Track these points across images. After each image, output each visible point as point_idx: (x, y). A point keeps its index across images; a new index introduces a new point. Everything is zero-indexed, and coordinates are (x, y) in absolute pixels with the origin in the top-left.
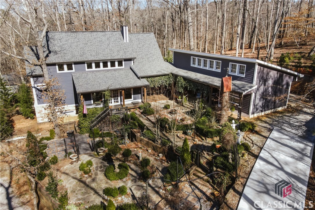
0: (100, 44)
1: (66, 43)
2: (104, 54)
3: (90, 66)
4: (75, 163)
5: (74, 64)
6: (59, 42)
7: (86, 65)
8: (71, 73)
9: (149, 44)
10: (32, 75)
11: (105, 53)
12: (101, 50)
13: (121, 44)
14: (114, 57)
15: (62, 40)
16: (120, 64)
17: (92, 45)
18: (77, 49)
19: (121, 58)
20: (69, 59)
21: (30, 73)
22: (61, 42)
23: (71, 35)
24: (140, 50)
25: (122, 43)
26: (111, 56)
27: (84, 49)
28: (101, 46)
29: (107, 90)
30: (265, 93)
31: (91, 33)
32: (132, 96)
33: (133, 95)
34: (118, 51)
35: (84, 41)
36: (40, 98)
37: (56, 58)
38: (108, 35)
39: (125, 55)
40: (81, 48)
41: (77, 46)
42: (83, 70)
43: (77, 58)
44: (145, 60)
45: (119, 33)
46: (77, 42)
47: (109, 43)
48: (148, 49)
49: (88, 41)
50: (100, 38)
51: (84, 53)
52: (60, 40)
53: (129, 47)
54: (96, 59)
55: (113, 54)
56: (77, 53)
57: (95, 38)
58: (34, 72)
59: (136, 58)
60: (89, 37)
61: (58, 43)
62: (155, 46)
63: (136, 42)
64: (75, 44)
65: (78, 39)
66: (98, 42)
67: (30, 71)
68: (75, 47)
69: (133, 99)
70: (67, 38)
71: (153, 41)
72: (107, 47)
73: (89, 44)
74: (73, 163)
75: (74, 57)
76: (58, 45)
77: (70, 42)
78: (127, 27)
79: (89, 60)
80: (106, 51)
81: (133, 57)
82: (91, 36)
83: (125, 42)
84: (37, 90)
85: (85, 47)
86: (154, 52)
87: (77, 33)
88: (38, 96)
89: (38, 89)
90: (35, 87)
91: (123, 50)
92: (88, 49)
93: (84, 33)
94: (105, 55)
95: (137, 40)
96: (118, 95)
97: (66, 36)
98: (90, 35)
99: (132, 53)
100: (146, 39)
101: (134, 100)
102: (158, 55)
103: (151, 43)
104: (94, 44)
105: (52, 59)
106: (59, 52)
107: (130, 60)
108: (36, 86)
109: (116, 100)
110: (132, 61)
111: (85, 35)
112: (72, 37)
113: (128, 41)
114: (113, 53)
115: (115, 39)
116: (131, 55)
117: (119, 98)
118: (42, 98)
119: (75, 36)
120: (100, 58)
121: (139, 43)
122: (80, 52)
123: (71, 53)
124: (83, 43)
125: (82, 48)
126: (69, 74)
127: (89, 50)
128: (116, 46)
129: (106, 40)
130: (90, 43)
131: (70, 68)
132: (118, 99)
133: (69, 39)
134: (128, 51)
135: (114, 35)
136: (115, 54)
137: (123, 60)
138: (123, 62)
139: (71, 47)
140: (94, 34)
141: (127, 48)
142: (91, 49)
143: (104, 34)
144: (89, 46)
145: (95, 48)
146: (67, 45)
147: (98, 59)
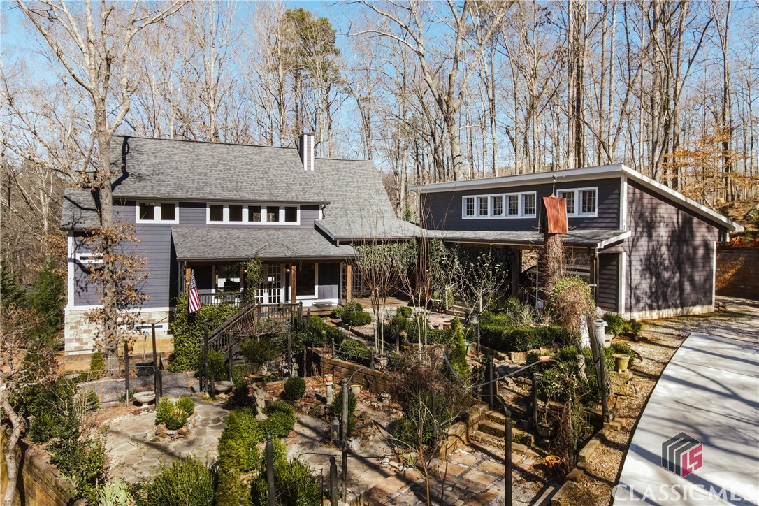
0: (246, 168)
1: (168, 160)
2: (254, 190)
3: (216, 215)
4: (147, 412)
5: (180, 207)
6: (152, 158)
7: (208, 210)
8: (169, 226)
9: (362, 182)
10: (72, 229)
11: (256, 188)
12: (247, 181)
13: (297, 173)
14: (278, 196)
15: (158, 155)
16: (291, 216)
17: (227, 169)
18: (191, 175)
19: (295, 199)
20: (168, 193)
21: (69, 224)
22: (155, 158)
23: (182, 147)
25: (299, 172)
26: (271, 194)
27: (209, 175)
28: (248, 172)
29: (254, 259)
30: (653, 260)
31: (227, 146)
32: (316, 287)
33: (319, 285)
34: (288, 186)
35: (210, 161)
36: (82, 288)
37: (139, 188)
38: (267, 154)
39: (304, 194)
40: (201, 173)
41: (192, 168)
42: (201, 222)
43: (188, 191)
45: (292, 152)
46: (194, 160)
47: (269, 168)
48: (359, 191)
49: (220, 161)
50: (248, 157)
51: (207, 183)
52: (154, 153)
53: (314, 180)
54: (234, 198)
55: (276, 191)
56: (191, 182)
57: (235, 157)
58: (81, 223)
59: (328, 203)
60: (222, 154)
61: (149, 160)
62: (375, 186)
63: (332, 175)
64: (189, 164)
65: (197, 156)
66: (242, 165)
67: (71, 220)
68: (187, 170)
69: (316, 296)
70: (172, 151)
71: (372, 175)
72: (261, 176)
73: (221, 167)
74: (139, 413)
75: (181, 189)
76: (148, 163)
77: (177, 158)
78: (312, 137)
79: (217, 197)
80: (260, 182)
81: (323, 200)
82: (228, 153)
83: (306, 168)
84: (79, 269)
85: (211, 171)
86: (374, 199)
87: (195, 144)
88: (80, 283)
89: (81, 266)
90: (75, 261)
91: (300, 184)
92: (217, 177)
94: (256, 192)
95: (334, 171)
96: (281, 282)
97: (169, 147)
98: (225, 150)
99: (320, 192)
100: (355, 172)
101: (319, 298)
102: (383, 206)
103: (367, 180)
104: (232, 168)
105: (129, 189)
106: (148, 178)
107: (314, 207)
108: (78, 258)
109: (274, 294)
110: (321, 211)
111: (214, 149)
112: (183, 150)
113: (312, 169)
114: (276, 189)
115: (283, 162)
116: (318, 195)
117: (282, 291)
118: (87, 291)
119: (191, 150)
120: (244, 197)
121: (339, 179)
122: (196, 180)
123: (175, 180)
124: (207, 165)
125: (203, 173)
126: (165, 229)
127: (220, 179)
128: (284, 176)
129: (262, 161)
130: (224, 164)
131: (168, 213)
132: (279, 293)
133: (174, 154)
134: (311, 188)
135: (280, 155)
136: (281, 191)
137: (298, 206)
138: (299, 212)
139: (177, 168)
140: (235, 149)
141: (310, 181)
142: (225, 177)
143: (259, 151)
144: (220, 171)
145: (235, 176)
146: (168, 165)
147: (238, 198)
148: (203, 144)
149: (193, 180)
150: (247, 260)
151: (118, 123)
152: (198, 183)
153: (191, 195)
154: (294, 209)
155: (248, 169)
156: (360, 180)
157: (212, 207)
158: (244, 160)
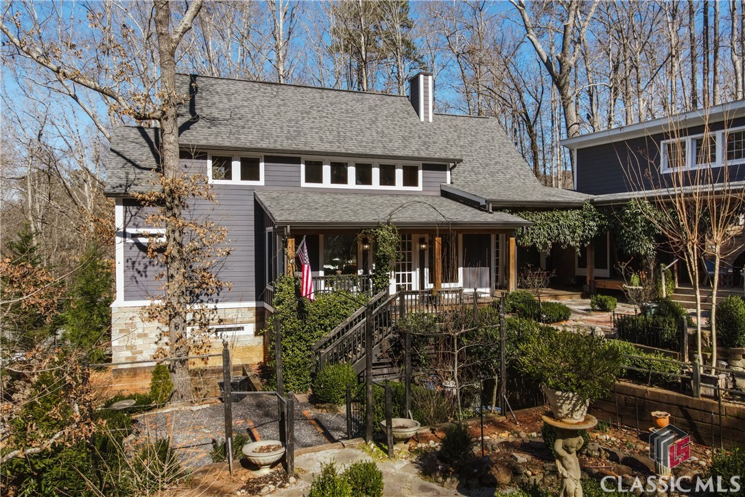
0: (348, 117)
1: (246, 104)
2: (362, 142)
3: (314, 175)
5: (265, 162)
6: (225, 100)
7: (303, 167)
8: (252, 188)
9: (488, 141)
11: (364, 139)
12: (351, 131)
13: (412, 124)
14: (395, 150)
15: (232, 97)
16: (410, 179)
17: (324, 117)
18: (277, 122)
19: (416, 155)
20: (251, 142)
21: (120, 187)
22: (230, 100)
23: (262, 90)
24: (465, 151)
25: (415, 123)
26: (384, 147)
27: (301, 123)
28: (351, 122)
29: (388, 223)
31: (320, 91)
34: (404, 139)
35: (299, 106)
37: (210, 135)
38: (371, 101)
39: (427, 149)
40: (290, 120)
41: (279, 113)
42: (293, 184)
43: (276, 141)
44: (484, 178)
45: (402, 101)
46: (280, 106)
47: (376, 118)
48: (487, 152)
49: (312, 107)
50: (348, 104)
51: (300, 132)
52: (227, 95)
53: (435, 133)
54: (338, 150)
55: (390, 145)
56: (279, 130)
57: (332, 104)
58: (136, 185)
59: (460, 161)
60: (314, 99)
61: (222, 102)
62: (504, 146)
63: (450, 132)
64: (273, 109)
65: (283, 100)
66: (343, 112)
68: (272, 116)
69: (460, 283)
70: (250, 93)
71: (498, 134)
72: (368, 126)
73: (315, 115)
75: (267, 138)
76: (221, 106)
77: (257, 102)
78: (430, 77)
79: (316, 149)
80: (368, 133)
81: (452, 157)
82: (322, 98)
83: (422, 119)
85: (303, 118)
86: (508, 161)
91: (420, 137)
92: (312, 125)
93: (299, 88)
94: (365, 144)
95: (451, 128)
96: (412, 263)
97: (245, 89)
98: (317, 95)
99: (446, 148)
100: (477, 130)
102: (521, 169)
103: (493, 139)
104: (330, 116)
105: (199, 135)
106: (223, 123)
107: (438, 166)
109: (404, 281)
110: (448, 173)
111: (303, 93)
112: (265, 93)
113: (431, 120)
114: (391, 141)
115: (392, 111)
116: (445, 151)
117: (415, 275)
119: (275, 93)
120: (351, 150)
121: (459, 137)
122: (286, 128)
123: (258, 127)
124: (296, 110)
125: (293, 120)
126: (246, 192)
127: (316, 128)
128: (397, 128)
129: (366, 110)
130: (319, 111)
131: (250, 171)
133: (254, 97)
134: (435, 143)
135: (387, 103)
136: (396, 145)
137: (419, 163)
138: (420, 173)
139: (259, 113)
140: (330, 95)
141: (430, 135)
142: (322, 125)
143: (359, 97)
144: (315, 118)
145: (335, 125)
146: (246, 109)
147: (344, 151)
148: (289, 87)
149: (281, 128)
150: (378, 226)
151: (187, 27)
152: (289, 132)
153: (281, 145)
154: (415, 169)
155: (350, 117)
156: (485, 138)
157: (307, 163)
158: (343, 106)
